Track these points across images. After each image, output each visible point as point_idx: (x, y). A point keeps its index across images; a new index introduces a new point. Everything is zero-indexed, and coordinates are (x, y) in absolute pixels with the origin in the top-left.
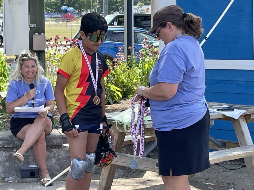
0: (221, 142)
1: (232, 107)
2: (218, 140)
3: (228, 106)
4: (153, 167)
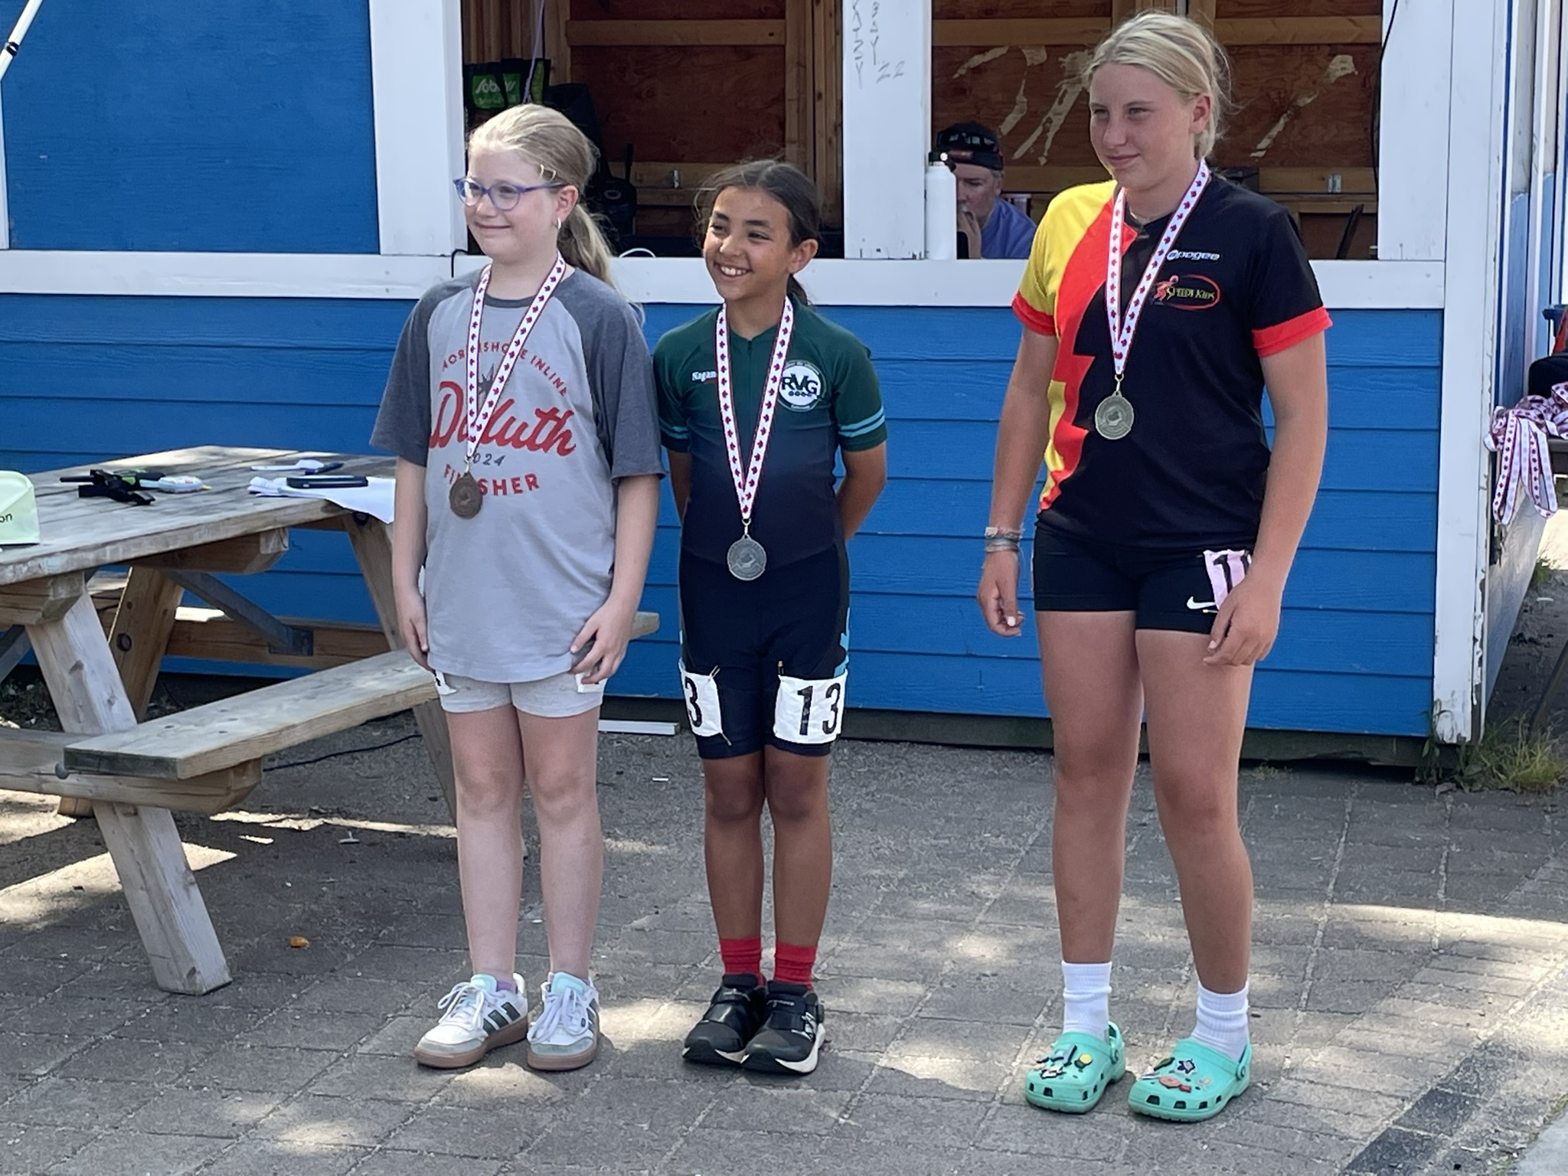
0: (294, 627)
1: (340, 466)
2: (278, 621)
3: (321, 465)
4: (31, 769)
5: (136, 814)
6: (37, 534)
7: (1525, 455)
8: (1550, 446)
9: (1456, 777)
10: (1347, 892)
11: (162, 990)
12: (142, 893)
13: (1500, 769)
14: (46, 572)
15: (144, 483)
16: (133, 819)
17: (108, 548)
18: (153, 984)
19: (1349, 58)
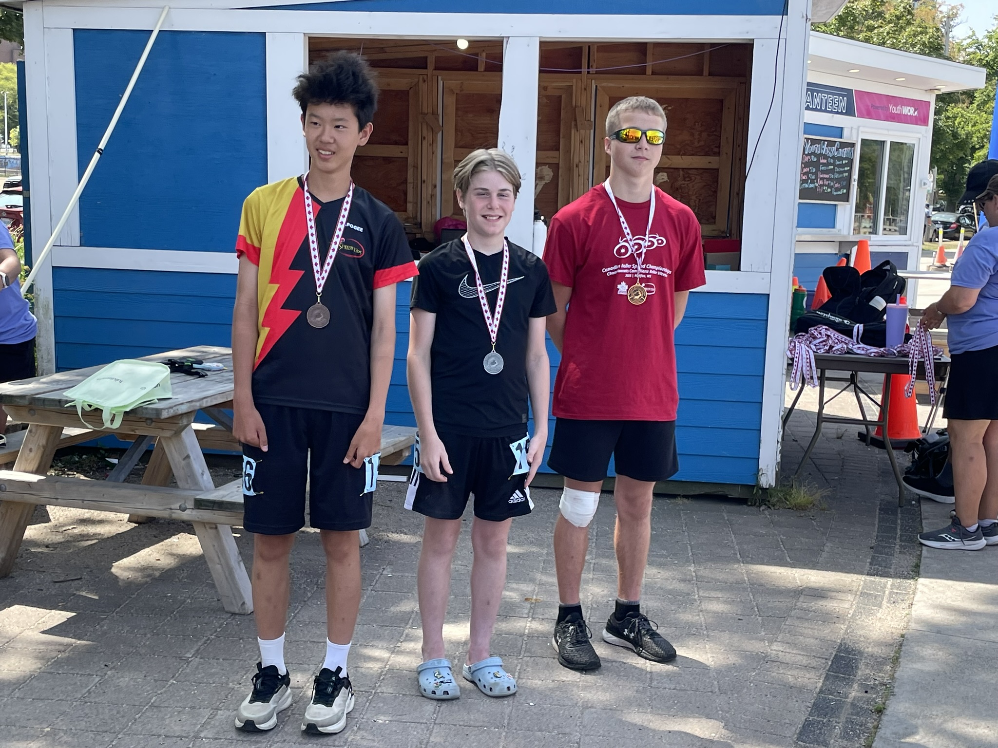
4: (166, 507)
5: (216, 528)
6: (171, 393)
7: (804, 360)
8: (815, 356)
9: (767, 503)
10: (748, 559)
11: (227, 612)
12: (219, 566)
13: (786, 499)
14: (180, 412)
15: (195, 366)
16: (214, 531)
17: (205, 400)
18: (222, 609)
19: (665, 174)
